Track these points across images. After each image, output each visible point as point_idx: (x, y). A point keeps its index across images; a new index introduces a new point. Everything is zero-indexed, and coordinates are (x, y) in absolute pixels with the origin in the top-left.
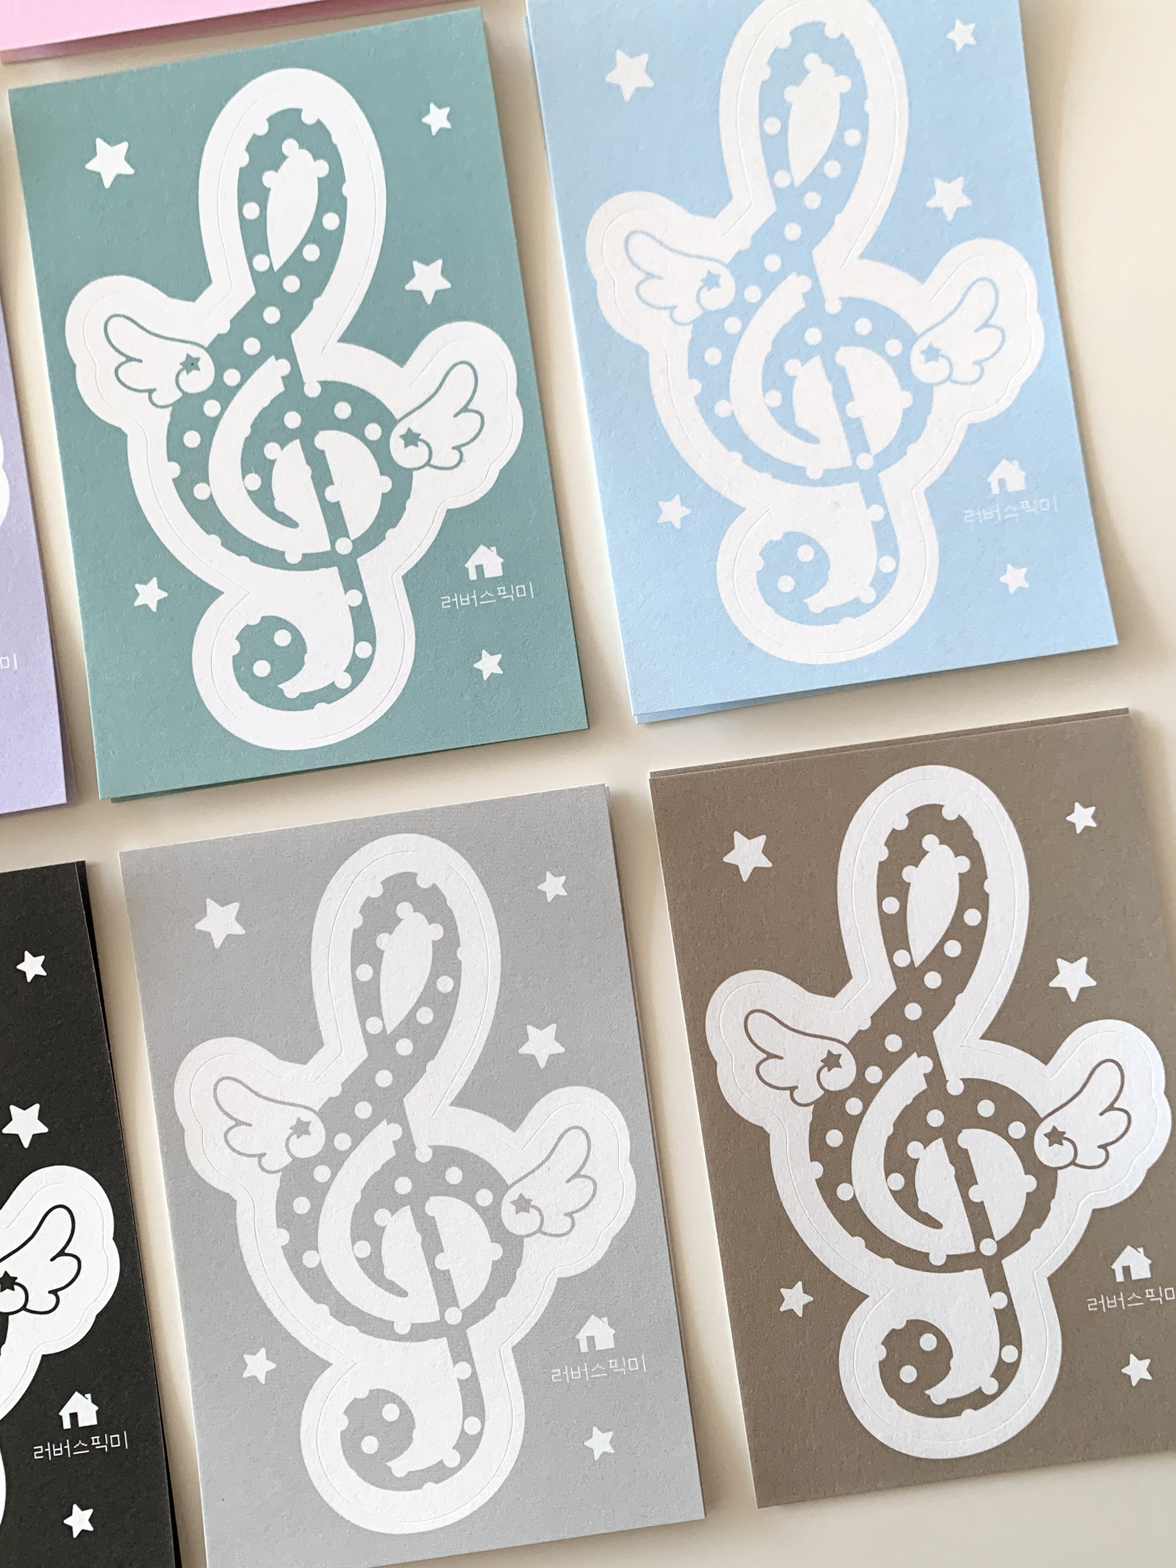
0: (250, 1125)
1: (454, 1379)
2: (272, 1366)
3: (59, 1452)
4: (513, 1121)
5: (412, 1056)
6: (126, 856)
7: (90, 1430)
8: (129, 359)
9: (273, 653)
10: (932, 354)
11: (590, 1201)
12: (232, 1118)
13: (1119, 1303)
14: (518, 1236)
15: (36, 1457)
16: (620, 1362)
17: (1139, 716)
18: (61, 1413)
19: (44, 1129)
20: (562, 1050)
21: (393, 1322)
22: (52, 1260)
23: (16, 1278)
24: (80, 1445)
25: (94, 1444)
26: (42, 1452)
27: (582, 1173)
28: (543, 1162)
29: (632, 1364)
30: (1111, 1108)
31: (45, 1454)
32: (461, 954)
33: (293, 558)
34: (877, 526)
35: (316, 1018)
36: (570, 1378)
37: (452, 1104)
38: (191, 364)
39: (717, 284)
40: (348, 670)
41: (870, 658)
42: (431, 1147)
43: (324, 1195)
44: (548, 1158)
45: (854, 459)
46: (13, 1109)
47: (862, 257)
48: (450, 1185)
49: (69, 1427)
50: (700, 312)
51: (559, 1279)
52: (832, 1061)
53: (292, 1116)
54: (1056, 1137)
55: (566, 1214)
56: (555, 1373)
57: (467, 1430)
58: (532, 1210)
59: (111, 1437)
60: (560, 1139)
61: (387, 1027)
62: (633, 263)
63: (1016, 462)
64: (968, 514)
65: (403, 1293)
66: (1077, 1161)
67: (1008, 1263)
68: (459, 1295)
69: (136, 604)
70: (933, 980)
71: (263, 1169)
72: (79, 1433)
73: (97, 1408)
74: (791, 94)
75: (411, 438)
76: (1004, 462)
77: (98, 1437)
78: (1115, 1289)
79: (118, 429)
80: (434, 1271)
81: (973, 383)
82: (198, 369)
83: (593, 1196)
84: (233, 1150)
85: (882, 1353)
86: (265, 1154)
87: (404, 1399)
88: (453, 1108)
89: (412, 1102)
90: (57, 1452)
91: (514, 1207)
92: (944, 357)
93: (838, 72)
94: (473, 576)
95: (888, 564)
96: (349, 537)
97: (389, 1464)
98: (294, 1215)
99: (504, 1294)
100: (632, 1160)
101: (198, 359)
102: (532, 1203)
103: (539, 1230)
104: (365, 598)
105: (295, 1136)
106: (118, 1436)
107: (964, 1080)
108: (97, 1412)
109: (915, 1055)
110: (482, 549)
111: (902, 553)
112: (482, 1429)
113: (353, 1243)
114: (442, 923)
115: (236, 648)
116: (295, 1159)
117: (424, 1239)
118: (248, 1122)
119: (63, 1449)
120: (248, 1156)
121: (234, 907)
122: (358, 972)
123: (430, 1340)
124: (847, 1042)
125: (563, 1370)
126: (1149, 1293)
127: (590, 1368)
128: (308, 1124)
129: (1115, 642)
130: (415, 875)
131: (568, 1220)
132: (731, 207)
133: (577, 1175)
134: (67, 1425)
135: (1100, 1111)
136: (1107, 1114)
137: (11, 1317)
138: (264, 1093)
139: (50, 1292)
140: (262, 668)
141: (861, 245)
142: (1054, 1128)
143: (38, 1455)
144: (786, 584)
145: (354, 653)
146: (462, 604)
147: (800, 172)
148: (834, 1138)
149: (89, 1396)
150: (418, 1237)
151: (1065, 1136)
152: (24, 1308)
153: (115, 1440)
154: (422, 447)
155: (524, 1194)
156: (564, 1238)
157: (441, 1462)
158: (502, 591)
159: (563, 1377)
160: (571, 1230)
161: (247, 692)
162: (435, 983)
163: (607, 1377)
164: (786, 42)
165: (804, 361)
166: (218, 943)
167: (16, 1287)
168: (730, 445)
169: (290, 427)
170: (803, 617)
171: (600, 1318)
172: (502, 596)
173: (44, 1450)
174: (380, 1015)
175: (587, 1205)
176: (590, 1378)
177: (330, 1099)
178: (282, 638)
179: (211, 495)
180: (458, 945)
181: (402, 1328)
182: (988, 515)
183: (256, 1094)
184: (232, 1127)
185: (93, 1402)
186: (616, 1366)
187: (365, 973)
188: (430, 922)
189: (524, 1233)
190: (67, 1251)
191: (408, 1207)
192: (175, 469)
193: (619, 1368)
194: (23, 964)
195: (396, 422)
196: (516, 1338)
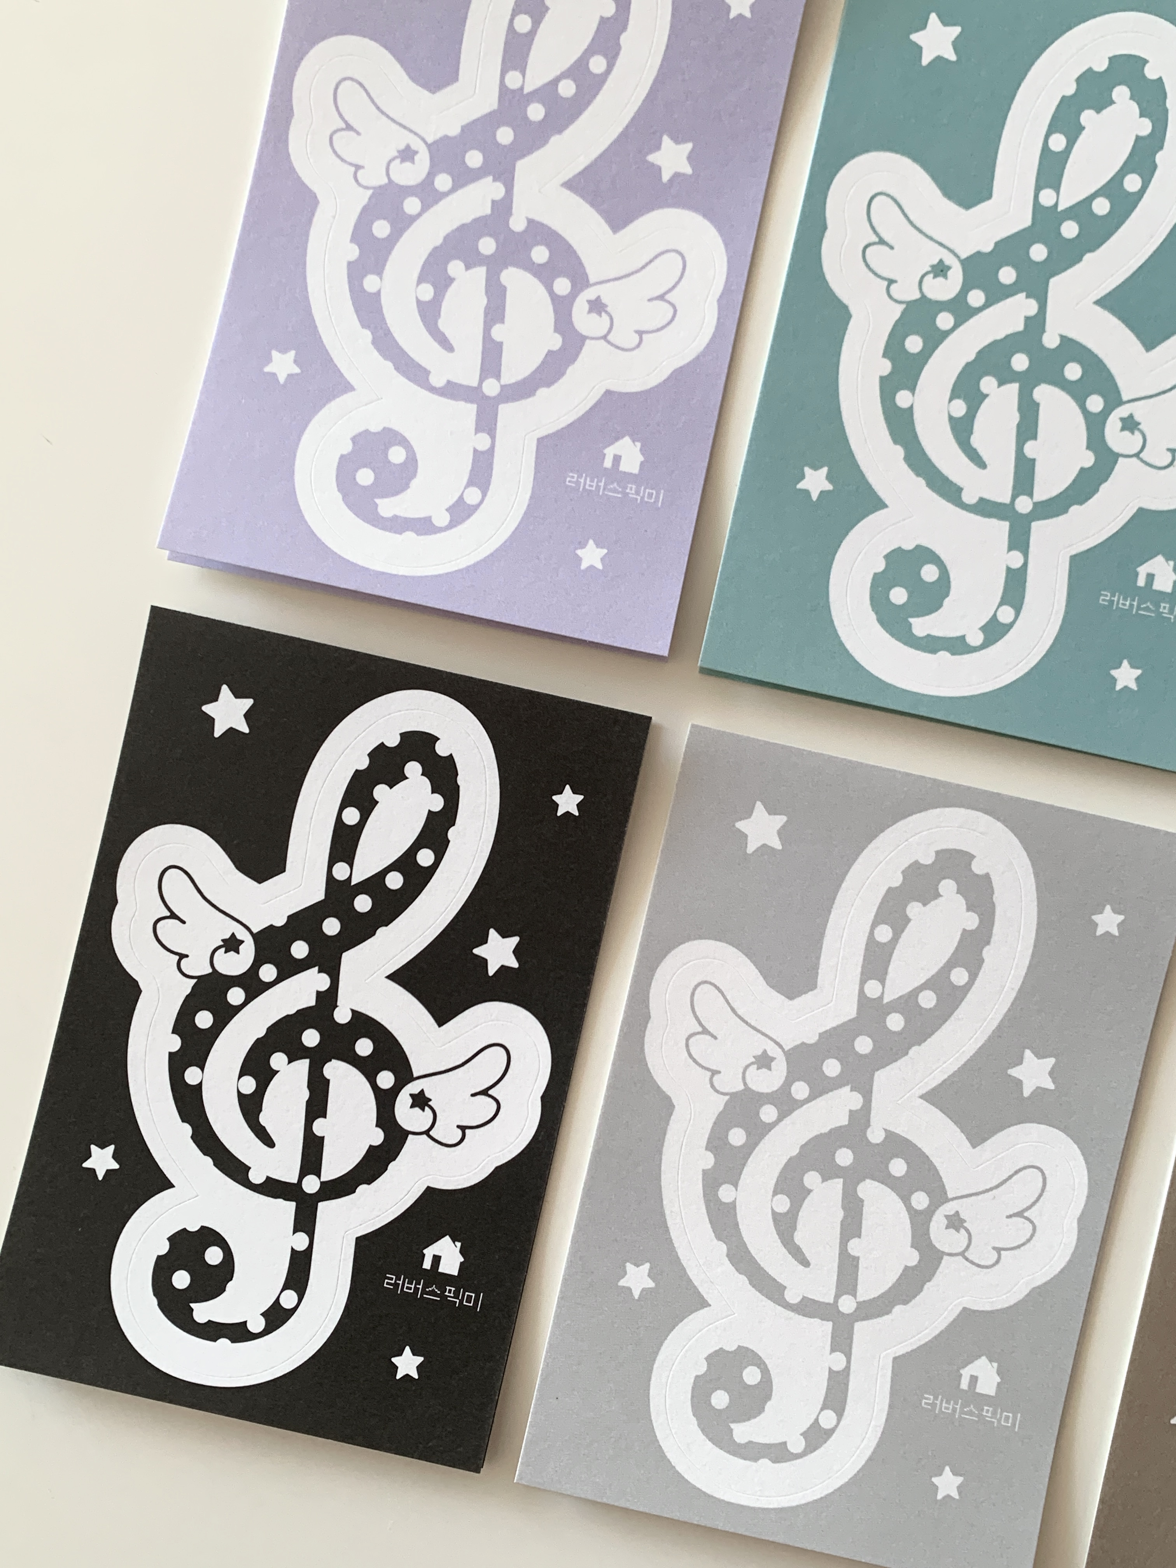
0: (716, 1038)
1: (827, 1365)
2: (651, 1284)
3: (410, 1289)
4: (977, 1138)
5: (899, 1033)
6: (696, 730)
7: (448, 1278)
8: (882, 242)
9: (915, 585)
11: (1023, 1244)
12: (700, 1024)
14: (939, 1251)
15: (385, 1285)
16: (994, 1413)
18: (425, 1251)
19: (515, 964)
20: (1052, 1086)
21: (785, 1287)
23: (430, 1100)
24: (433, 1290)
25: (447, 1294)
26: (393, 1282)
27: (1026, 1214)
28: (991, 1189)
29: (1007, 1419)
31: (396, 1285)
32: (987, 953)
33: (969, 498)
35: (818, 958)
36: (940, 1409)
37: (921, 1097)
38: (940, 270)
40: (983, 629)
42: (885, 1130)
43: (762, 1136)
44: (997, 1187)
46: (492, 933)
48: (890, 1175)
49: (429, 1268)
51: (965, 1309)
53: (760, 1045)
55: (994, 1248)
56: (927, 1399)
57: (821, 1421)
58: (963, 1231)
59: (467, 1293)
60: (1016, 1172)
61: (885, 996)
65: (805, 1263)
68: (859, 1288)
69: (799, 486)
71: (712, 1086)
72: (435, 1276)
73: (462, 1260)
75: (1130, 424)
77: (453, 1289)
79: (846, 307)
80: (844, 1253)
82: (946, 277)
83: (1029, 1241)
84: (691, 1056)
86: (720, 1073)
87: (769, 1367)
88: (921, 1101)
89: (883, 1078)
90: (408, 1288)
91: (946, 1222)
94: (1141, 582)
96: (1032, 498)
97: (732, 1426)
98: (727, 1143)
99: (905, 1302)
100: (1080, 1221)
101: (949, 268)
102: (965, 1225)
103: (962, 1254)
104: (1025, 564)
105: (755, 1066)
106: (473, 1295)
108: (461, 1263)
110: (1160, 559)
112: (836, 1426)
113: (775, 1194)
114: (981, 916)
115: (881, 566)
116: (747, 1088)
117: (845, 1217)
118: (715, 1034)
119: (415, 1287)
120: (703, 1067)
121: (781, 820)
122: (877, 931)
123: (816, 1319)
125: (936, 1398)
127: (963, 1406)
128: (774, 1059)
130: (973, 857)
131: (995, 1255)
133: (1020, 1214)
134: (427, 1265)
137: (410, 1137)
138: (740, 1012)
139: (458, 1127)
140: (899, 596)
143: (388, 1283)
145: (995, 614)
146: (1120, 606)
149: (459, 1244)
150: (841, 1214)
152: (427, 1133)
153: (469, 1299)
154: (1138, 436)
155: (960, 1212)
156: (985, 1270)
157: (785, 1443)
158: (1165, 608)
159: (933, 1405)
160: (993, 1266)
161: (876, 613)
162: (949, 971)
163: (977, 1422)
166: (751, 848)
167: (427, 1108)
169: (1015, 368)
171: (991, 1361)
172: (1162, 613)
173: (395, 1281)
174: (883, 982)
175: (1019, 1247)
176: (960, 1417)
177: (803, 1044)
178: (930, 573)
179: (912, 407)
180: (988, 943)
181: (792, 1297)
183: (733, 1010)
184: (698, 1033)
185: (461, 1252)
186: (989, 1415)
187: (884, 934)
188: (968, 910)
189: (946, 1251)
190: (490, 1092)
191: (842, 1180)
192: (886, 367)
193: (991, 1418)
194: (558, 796)
195: (1121, 403)
196: (901, 1350)
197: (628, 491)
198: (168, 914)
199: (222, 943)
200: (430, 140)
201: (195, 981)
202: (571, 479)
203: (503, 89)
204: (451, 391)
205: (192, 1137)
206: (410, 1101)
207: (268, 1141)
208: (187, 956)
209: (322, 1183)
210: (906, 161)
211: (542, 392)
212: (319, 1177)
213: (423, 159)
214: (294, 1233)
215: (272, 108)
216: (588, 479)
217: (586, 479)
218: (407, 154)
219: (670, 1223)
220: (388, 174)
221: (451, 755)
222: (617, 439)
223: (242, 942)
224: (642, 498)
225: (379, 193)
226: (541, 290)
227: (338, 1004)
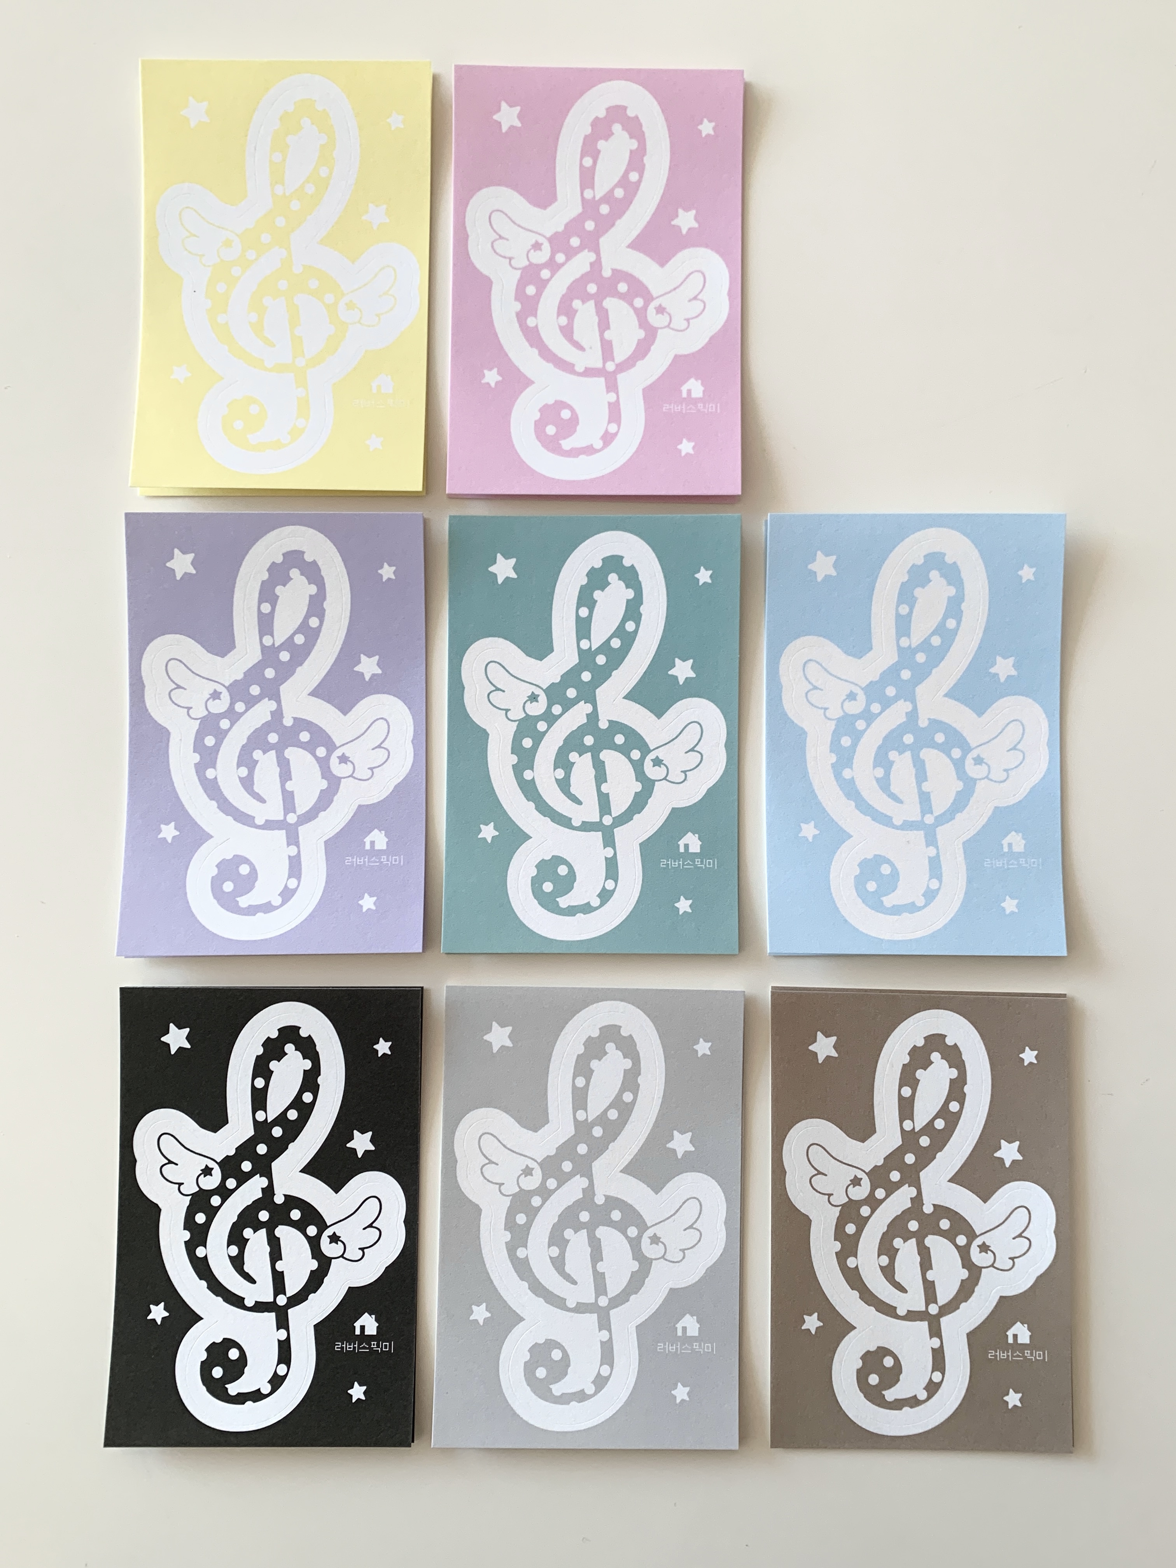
0: (497, 1164)
1: (598, 1339)
2: (488, 1315)
3: (351, 1348)
4: (657, 1187)
5: (601, 1137)
6: (449, 989)
7: (371, 1337)
8: (498, 689)
9: (556, 879)
10: (979, 761)
11: (696, 1244)
12: (487, 1158)
13: (1008, 1356)
14: (649, 1258)
15: (336, 1349)
16: (700, 1346)
17: (1073, 999)
18: (355, 1324)
19: (372, 1148)
20: (693, 1149)
21: (566, 1299)
22: (364, 1229)
23: (340, 1237)
24: (365, 1344)
25: (372, 1346)
27: (694, 1226)
28: (671, 1216)
29: (707, 1347)
30: (1020, 1236)
32: (640, 1080)
33: (576, 823)
34: (930, 859)
35: (547, 1104)
36: (669, 1350)
37: (621, 1171)
38: (533, 698)
39: (855, 699)
40: (599, 896)
41: (917, 940)
42: (604, 1195)
43: (535, 1215)
44: (674, 1214)
45: (923, 816)
46: (356, 1132)
47: (946, 695)
48: (612, 1221)
49: (359, 1334)
50: (842, 714)
51: (671, 1289)
52: (856, 1182)
53: (523, 1163)
54: (984, 1248)
55: (680, 1250)
56: (660, 1346)
57: (602, 1373)
58: (660, 1244)
59: (384, 1344)
60: (684, 1203)
61: (589, 1117)
62: (807, 679)
63: (1020, 834)
64: (987, 861)
65: (574, 1283)
66: (995, 1265)
67: (944, 1321)
68: (608, 1290)
69: (480, 836)
70: (925, 1141)
71: (501, 1193)
72: (364, 1338)
73: (377, 1325)
74: (918, 592)
75: (657, 762)
76: (1013, 833)
77: (375, 1343)
78: (1006, 1347)
79: (485, 730)
80: (596, 1273)
81: (1001, 782)
82: (537, 701)
83: (699, 1241)
84: (485, 1178)
85: (860, 1364)
86: (504, 1184)
87: (566, 1347)
88: (621, 1174)
89: (597, 1166)
90: (349, 1348)
91: (650, 1241)
92: (986, 764)
93: (949, 584)
94: (682, 850)
95: (934, 885)
96: (611, 815)
97: (551, 1386)
98: (516, 1224)
99: (636, 1293)
100: (726, 1223)
101: (538, 696)
102: (661, 1240)
103: (663, 1257)
104: (615, 854)
105: (523, 1175)
106: (388, 1344)
107: (934, 1205)
108: (377, 1327)
109: (907, 1185)
110: (690, 834)
111: (944, 878)
112: (611, 1373)
113: (549, 1247)
114: (632, 1059)
115: (534, 872)
116: (521, 1190)
117: (592, 1251)
118: (496, 1162)
119: (354, 1347)
120: (493, 1183)
121: (509, 1029)
122: (576, 1081)
123: (587, 1314)
124: (867, 1171)
125: (665, 1344)
126: (1027, 1353)
127: (681, 1346)
128: (533, 1169)
129: (1065, 954)
130: (620, 1027)
131: (681, 1254)
132: (870, 655)
133: (691, 1227)
134: (358, 1332)
135: (1013, 1236)
136: (1017, 1239)
137: (333, 1261)
138: (508, 1146)
139: (360, 1249)
140: (548, 887)
141: (945, 689)
142: (984, 1243)
144: (872, 886)
145: (604, 886)
146: (673, 866)
147: (916, 639)
148: (851, 1229)
150: (589, 1250)
151: (990, 1248)
152: (342, 1256)
153: (386, 1346)
154: (663, 768)
155: (657, 1233)
156: (677, 1264)
157: (583, 1390)
158: (698, 861)
159: (664, 1349)
160: (681, 1260)
161: (537, 900)
162: (622, 1095)
163: (691, 1353)
164: (921, 561)
165: (901, 753)
166: (495, 1050)
167: (339, 1242)
168: (848, 796)
169: (587, 744)
170: (879, 907)
171: (692, 1316)
172: (698, 864)
173: (341, 1345)
174: (586, 1110)
175: (694, 1246)
176: (681, 1352)
177: (548, 1156)
178: (563, 870)
179: (533, 778)
180: (640, 1074)
181: (571, 1304)
182: (999, 864)
183: (504, 1146)
184: (487, 1164)
185: (376, 1320)
186: (697, 1347)
187: (581, 1082)
188: (624, 1058)
189: (653, 1258)
190: (374, 1225)
191: (586, 1230)
192: (514, 759)
193: (699, 1349)
194: (377, 1045)
195: (650, 751)
196: (639, 1321)
197: (382, 860)
198: (167, 1162)
199: (201, 1172)
200: (227, 684)
201: (190, 1197)
202: (348, 860)
203: (264, 648)
204: (269, 825)
205: (208, 1288)
206: (329, 1240)
207: (252, 1280)
208: (183, 1184)
209: (287, 1298)
210: (501, 640)
211: (322, 814)
212: (285, 1295)
213: (226, 696)
214: (277, 1331)
215: (131, 685)
216: (358, 858)
217: (356, 859)
218: (216, 695)
219: (492, 1277)
220: (207, 709)
221: (310, 1035)
222: (370, 832)
223: (213, 1169)
224: (391, 863)
225: (203, 720)
226: (309, 756)
227: (275, 1193)
